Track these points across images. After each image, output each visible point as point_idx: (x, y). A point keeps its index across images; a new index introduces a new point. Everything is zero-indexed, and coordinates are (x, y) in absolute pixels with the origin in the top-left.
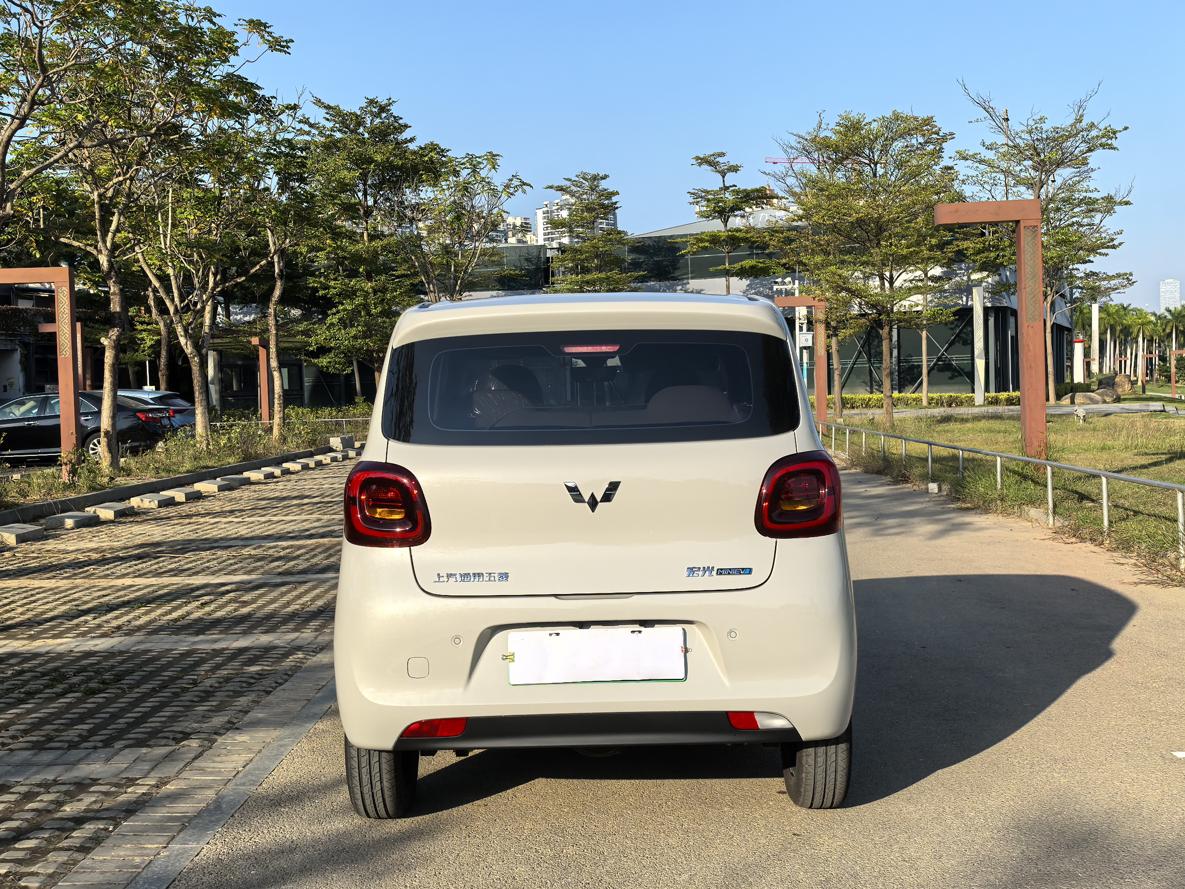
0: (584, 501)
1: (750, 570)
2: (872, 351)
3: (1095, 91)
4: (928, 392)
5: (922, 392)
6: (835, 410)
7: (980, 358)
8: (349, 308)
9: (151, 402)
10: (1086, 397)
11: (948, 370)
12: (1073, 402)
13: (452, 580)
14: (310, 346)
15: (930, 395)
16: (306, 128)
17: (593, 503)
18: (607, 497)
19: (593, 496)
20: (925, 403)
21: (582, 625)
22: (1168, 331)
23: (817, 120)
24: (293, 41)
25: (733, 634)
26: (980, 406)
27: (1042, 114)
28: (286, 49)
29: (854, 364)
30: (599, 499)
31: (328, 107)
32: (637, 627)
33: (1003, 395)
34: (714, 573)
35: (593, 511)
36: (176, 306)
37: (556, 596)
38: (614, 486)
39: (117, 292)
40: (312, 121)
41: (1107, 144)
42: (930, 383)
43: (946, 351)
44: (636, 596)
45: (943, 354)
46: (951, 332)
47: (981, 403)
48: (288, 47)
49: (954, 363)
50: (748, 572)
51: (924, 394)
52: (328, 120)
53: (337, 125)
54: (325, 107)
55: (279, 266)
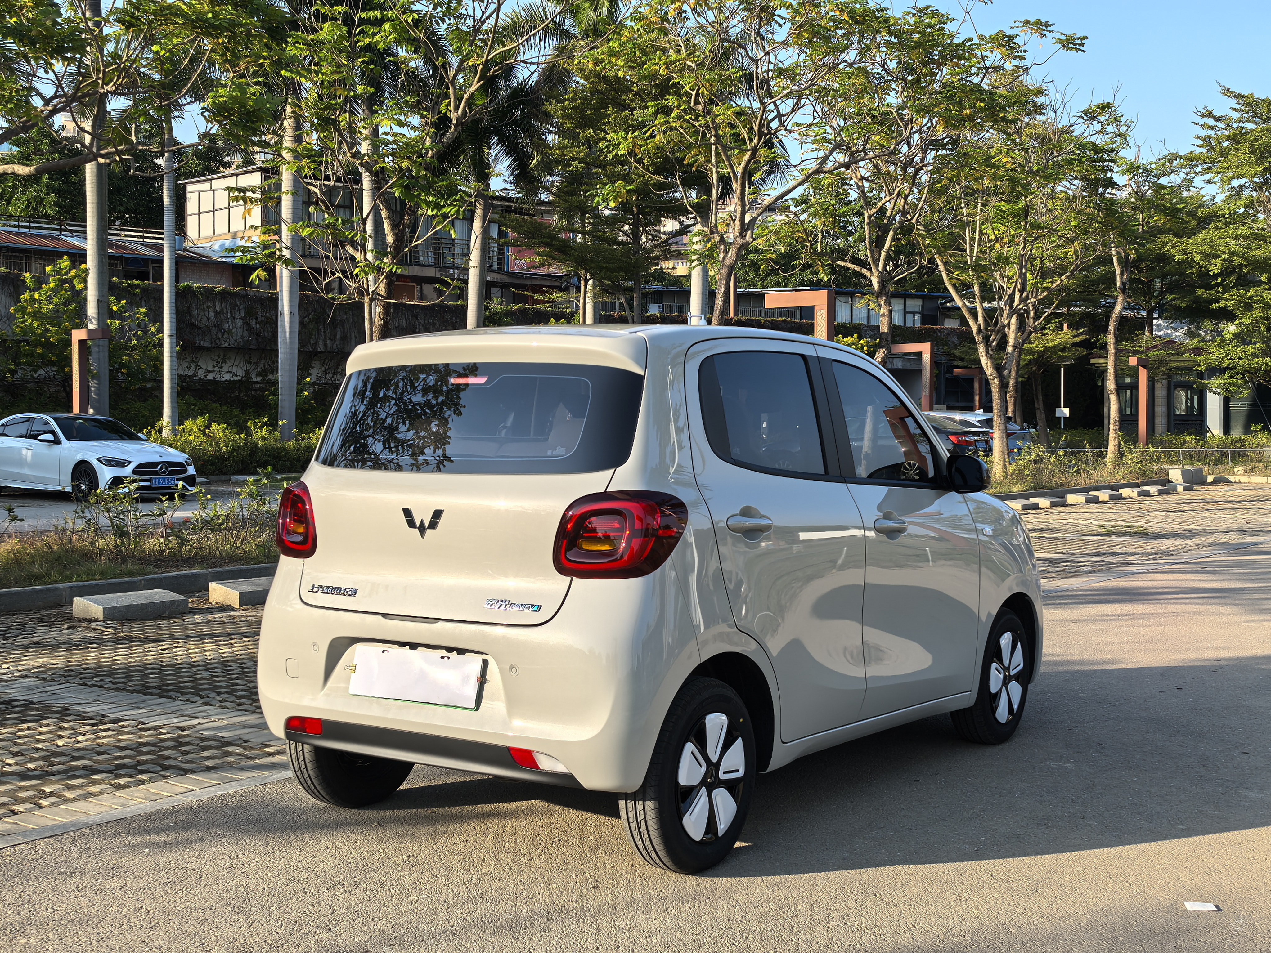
0: (415, 526)
1: (540, 607)
8: (1248, 321)
9: (978, 424)
14: (1198, 365)
16: (1211, 122)
17: (423, 529)
18: (433, 524)
19: (422, 522)
24: (1087, 38)
25: (514, 670)
28: (1081, 48)
30: (427, 525)
31: (1239, 96)
32: (443, 652)
35: (423, 537)
36: (979, 326)
37: (385, 615)
38: (438, 514)
39: (886, 313)
40: (1216, 113)
48: (1083, 45)
50: (535, 608)
52: (1235, 110)
53: (1246, 115)
54: (1235, 96)
55: (1121, 278)
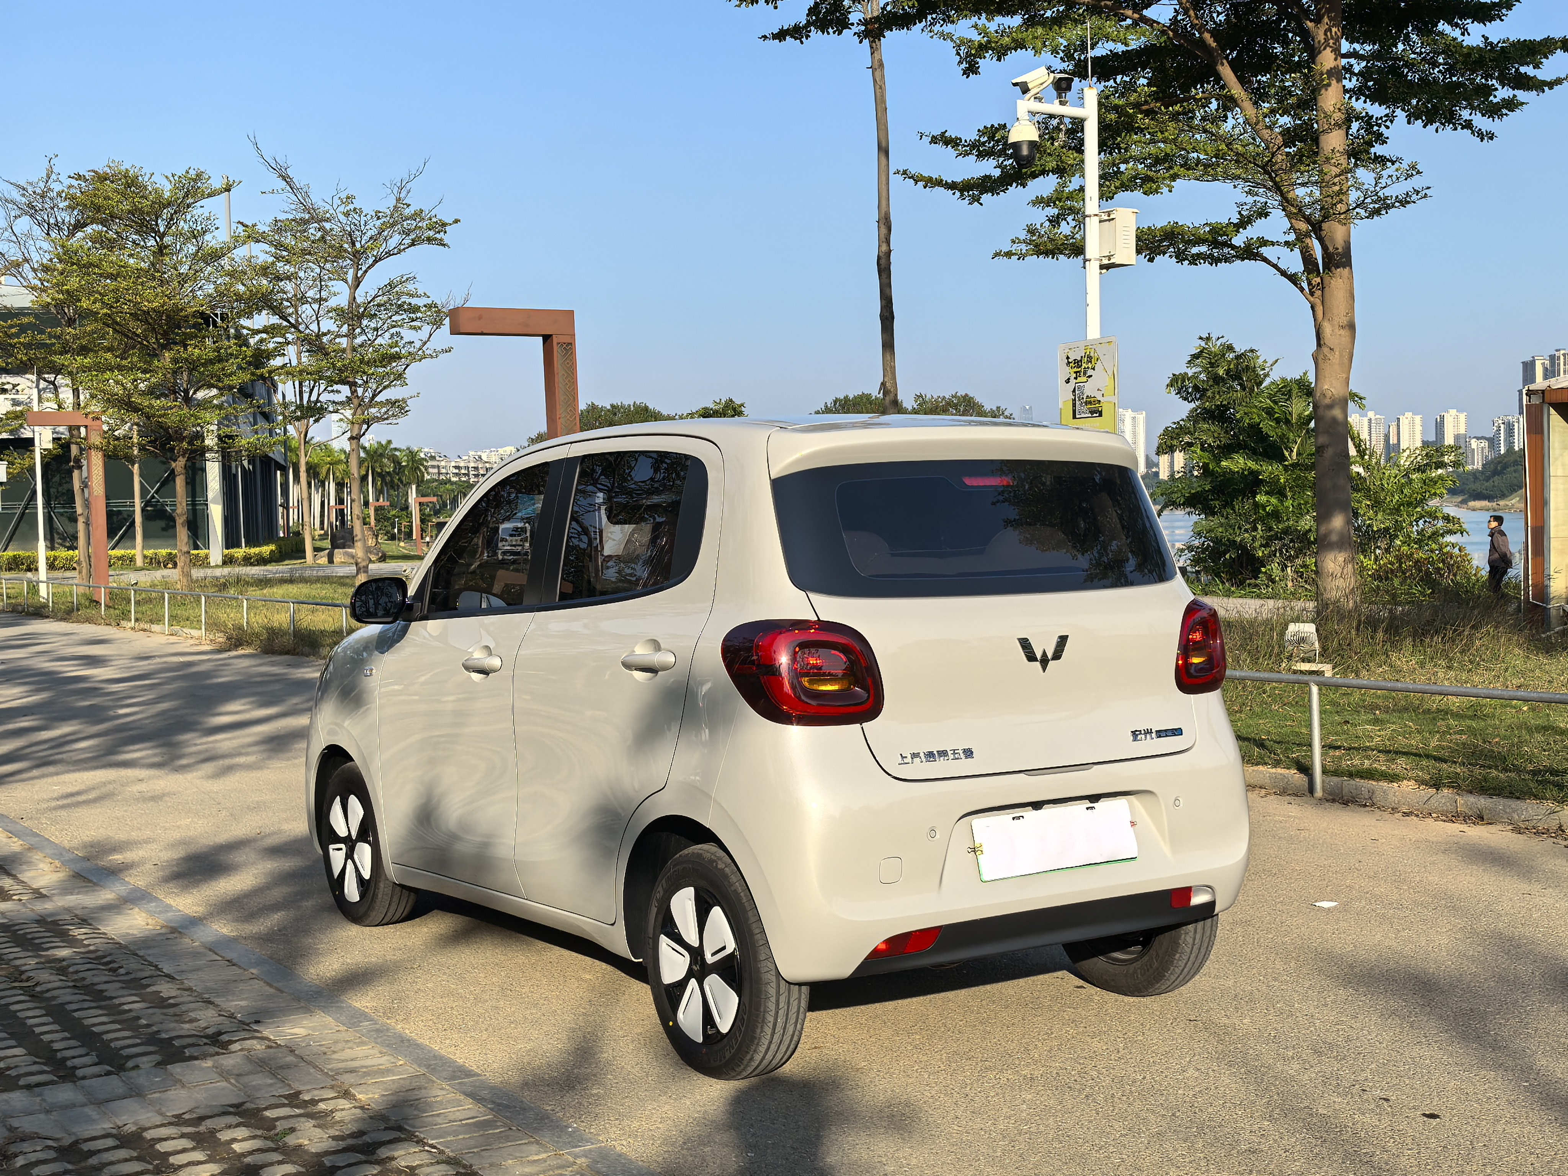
0: (1035, 659)
2: (52, 490)
3: (420, 170)
4: (143, 548)
5: (134, 547)
6: (80, 572)
7: (215, 503)
10: (346, 553)
11: (161, 519)
12: (331, 561)
13: (917, 760)
15: (145, 552)
17: (1044, 662)
18: (1057, 656)
19: (1044, 654)
20: (139, 562)
21: (1037, 805)
22: (363, 472)
23: (46, 165)
25: (1177, 803)
26: (217, 566)
27: (350, 192)
29: (26, 508)
30: (1050, 656)
33: (239, 552)
34: (1154, 735)
35: (1044, 671)
37: (1026, 773)
38: (1061, 640)
41: (436, 239)
42: (146, 536)
43: (157, 492)
44: (1096, 767)
45: (153, 497)
46: (164, 467)
47: (220, 562)
49: (168, 509)
50: (1181, 732)
51: (138, 550)
